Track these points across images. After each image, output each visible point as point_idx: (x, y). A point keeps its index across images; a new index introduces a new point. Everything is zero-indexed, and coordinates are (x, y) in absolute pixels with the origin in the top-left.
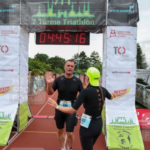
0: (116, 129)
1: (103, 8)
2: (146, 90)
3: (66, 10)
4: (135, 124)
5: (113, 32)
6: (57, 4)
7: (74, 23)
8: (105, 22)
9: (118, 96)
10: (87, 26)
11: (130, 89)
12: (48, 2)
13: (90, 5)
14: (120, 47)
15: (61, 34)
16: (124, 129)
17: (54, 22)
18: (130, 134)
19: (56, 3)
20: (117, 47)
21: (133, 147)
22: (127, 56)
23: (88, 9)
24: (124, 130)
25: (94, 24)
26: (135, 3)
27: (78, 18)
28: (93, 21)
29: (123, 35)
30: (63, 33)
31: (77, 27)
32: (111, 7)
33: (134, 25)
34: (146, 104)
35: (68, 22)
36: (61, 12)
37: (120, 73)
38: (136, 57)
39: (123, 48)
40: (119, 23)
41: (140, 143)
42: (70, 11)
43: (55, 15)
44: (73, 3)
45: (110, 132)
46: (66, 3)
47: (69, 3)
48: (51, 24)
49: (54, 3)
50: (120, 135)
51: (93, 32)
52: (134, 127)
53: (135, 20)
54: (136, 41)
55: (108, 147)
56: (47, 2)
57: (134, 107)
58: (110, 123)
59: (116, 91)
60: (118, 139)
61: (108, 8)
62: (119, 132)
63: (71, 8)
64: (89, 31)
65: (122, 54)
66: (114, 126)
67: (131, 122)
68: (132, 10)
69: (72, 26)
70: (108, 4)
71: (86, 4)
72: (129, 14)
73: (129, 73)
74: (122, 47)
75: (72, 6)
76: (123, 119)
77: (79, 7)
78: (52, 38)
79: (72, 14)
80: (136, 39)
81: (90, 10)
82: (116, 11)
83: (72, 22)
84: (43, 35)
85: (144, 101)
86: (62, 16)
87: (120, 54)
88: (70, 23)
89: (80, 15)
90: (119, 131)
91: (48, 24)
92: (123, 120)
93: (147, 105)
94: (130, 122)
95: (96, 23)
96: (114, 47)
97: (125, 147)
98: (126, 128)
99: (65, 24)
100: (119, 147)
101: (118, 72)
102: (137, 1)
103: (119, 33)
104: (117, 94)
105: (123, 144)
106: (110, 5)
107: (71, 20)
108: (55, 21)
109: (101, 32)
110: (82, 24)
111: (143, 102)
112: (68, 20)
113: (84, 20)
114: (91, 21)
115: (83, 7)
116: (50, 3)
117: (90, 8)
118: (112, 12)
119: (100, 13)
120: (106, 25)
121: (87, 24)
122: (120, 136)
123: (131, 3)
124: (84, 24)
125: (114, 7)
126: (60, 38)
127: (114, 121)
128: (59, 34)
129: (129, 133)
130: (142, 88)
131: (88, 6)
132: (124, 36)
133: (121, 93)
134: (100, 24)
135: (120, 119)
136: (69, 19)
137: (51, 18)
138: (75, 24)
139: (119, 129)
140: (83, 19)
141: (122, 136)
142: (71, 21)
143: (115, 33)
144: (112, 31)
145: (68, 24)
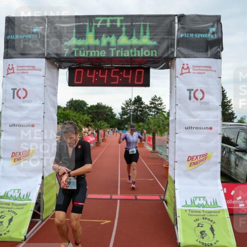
0: (192, 215)
1: (171, 32)
2: (236, 155)
3: (113, 35)
4: (221, 207)
5: (185, 67)
6: (101, 26)
7: (126, 54)
8: (173, 53)
9: (194, 164)
10: (146, 58)
11: (212, 153)
12: (88, 24)
13: (150, 26)
14: (197, 90)
15: (107, 71)
16: (205, 215)
17: (96, 53)
18: (214, 223)
19: (99, 24)
20: (193, 90)
21: (218, 244)
22: (207, 103)
23: (148, 33)
24: (205, 217)
25: (156, 55)
26: (217, 24)
27: (131, 47)
28: (156, 51)
29: (201, 71)
30: (109, 70)
31: (131, 60)
32: (181, 30)
33: (217, 56)
34: (236, 175)
35: (118, 52)
36: (107, 37)
37: (197, 128)
38: (221, 104)
39: (201, 91)
40: (195, 54)
41: (229, 236)
42: (120, 36)
43: (97, 42)
44: (124, 24)
45: (183, 220)
46: (114, 24)
47: (118, 24)
48: (91, 55)
49: (96, 24)
50: (199, 224)
51: (155, 68)
52: (219, 212)
53: (219, 50)
54: (220, 81)
55: (180, 243)
56: (85, 23)
57: (219, 181)
58: (183, 206)
59: (190, 157)
60: (195, 231)
61: (178, 31)
62: (197, 220)
63: (121, 32)
64: (149, 65)
65: (199, 99)
66: (189, 210)
67: (215, 203)
68: (213, 33)
69: (124, 58)
70: (176, 25)
71: (145, 26)
72: (209, 40)
73: (211, 128)
74: (199, 90)
75: (124, 29)
76: (202, 199)
77: (134, 31)
78: (93, 76)
79: (124, 40)
80: (220, 78)
81: (150, 35)
82: (189, 35)
83: (124, 53)
84: (79, 72)
85: (233, 171)
86: (109, 43)
87: (197, 99)
88: (120, 53)
89: (134, 41)
90: (197, 217)
91: (87, 56)
92: (202, 202)
93: (238, 177)
94: (213, 204)
95: (160, 54)
96: (188, 90)
97: (207, 243)
98: (208, 214)
99: (112, 55)
100: (197, 243)
101: (193, 128)
102: (221, 22)
103: (194, 68)
104: (193, 161)
105: (203, 238)
106: (179, 27)
107: (122, 49)
108: (98, 51)
109: (167, 67)
110: (139, 55)
111: (231, 173)
112: (116, 50)
113: (142, 49)
114: (152, 51)
115: (140, 29)
116: (91, 24)
117: (150, 32)
118: (183, 38)
119: (165, 39)
120: (175, 56)
121: (146, 55)
122: (198, 226)
123: (211, 24)
124: (142, 55)
125: (186, 30)
126: (105, 76)
127: (189, 203)
128: (103, 70)
129: (212, 221)
130: (230, 152)
131: (148, 28)
132: (201, 73)
133: (199, 160)
134: (166, 55)
135: (198, 199)
136: (119, 47)
137: (92, 46)
138: (128, 55)
139: (197, 215)
140: (139, 48)
141: (202, 226)
142: (122, 51)
143: (188, 67)
144: (184, 65)
145: (117, 55)
